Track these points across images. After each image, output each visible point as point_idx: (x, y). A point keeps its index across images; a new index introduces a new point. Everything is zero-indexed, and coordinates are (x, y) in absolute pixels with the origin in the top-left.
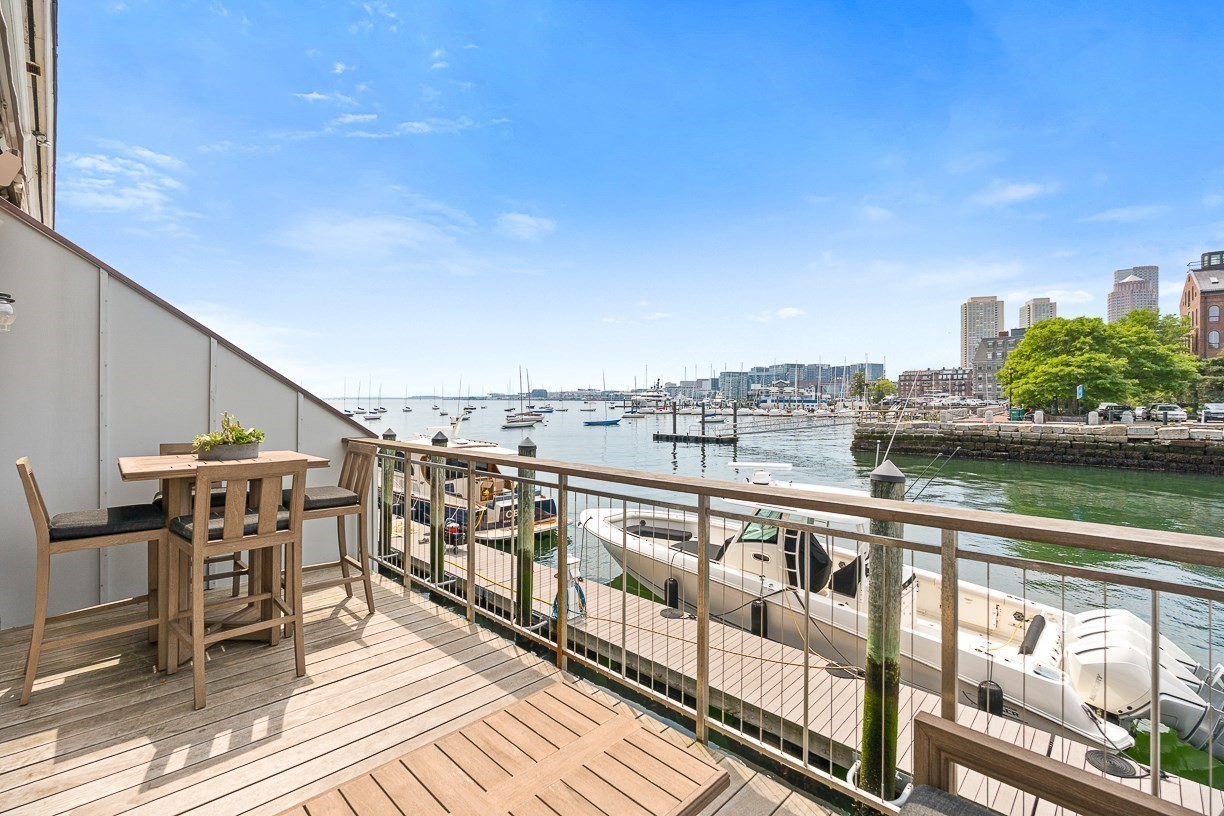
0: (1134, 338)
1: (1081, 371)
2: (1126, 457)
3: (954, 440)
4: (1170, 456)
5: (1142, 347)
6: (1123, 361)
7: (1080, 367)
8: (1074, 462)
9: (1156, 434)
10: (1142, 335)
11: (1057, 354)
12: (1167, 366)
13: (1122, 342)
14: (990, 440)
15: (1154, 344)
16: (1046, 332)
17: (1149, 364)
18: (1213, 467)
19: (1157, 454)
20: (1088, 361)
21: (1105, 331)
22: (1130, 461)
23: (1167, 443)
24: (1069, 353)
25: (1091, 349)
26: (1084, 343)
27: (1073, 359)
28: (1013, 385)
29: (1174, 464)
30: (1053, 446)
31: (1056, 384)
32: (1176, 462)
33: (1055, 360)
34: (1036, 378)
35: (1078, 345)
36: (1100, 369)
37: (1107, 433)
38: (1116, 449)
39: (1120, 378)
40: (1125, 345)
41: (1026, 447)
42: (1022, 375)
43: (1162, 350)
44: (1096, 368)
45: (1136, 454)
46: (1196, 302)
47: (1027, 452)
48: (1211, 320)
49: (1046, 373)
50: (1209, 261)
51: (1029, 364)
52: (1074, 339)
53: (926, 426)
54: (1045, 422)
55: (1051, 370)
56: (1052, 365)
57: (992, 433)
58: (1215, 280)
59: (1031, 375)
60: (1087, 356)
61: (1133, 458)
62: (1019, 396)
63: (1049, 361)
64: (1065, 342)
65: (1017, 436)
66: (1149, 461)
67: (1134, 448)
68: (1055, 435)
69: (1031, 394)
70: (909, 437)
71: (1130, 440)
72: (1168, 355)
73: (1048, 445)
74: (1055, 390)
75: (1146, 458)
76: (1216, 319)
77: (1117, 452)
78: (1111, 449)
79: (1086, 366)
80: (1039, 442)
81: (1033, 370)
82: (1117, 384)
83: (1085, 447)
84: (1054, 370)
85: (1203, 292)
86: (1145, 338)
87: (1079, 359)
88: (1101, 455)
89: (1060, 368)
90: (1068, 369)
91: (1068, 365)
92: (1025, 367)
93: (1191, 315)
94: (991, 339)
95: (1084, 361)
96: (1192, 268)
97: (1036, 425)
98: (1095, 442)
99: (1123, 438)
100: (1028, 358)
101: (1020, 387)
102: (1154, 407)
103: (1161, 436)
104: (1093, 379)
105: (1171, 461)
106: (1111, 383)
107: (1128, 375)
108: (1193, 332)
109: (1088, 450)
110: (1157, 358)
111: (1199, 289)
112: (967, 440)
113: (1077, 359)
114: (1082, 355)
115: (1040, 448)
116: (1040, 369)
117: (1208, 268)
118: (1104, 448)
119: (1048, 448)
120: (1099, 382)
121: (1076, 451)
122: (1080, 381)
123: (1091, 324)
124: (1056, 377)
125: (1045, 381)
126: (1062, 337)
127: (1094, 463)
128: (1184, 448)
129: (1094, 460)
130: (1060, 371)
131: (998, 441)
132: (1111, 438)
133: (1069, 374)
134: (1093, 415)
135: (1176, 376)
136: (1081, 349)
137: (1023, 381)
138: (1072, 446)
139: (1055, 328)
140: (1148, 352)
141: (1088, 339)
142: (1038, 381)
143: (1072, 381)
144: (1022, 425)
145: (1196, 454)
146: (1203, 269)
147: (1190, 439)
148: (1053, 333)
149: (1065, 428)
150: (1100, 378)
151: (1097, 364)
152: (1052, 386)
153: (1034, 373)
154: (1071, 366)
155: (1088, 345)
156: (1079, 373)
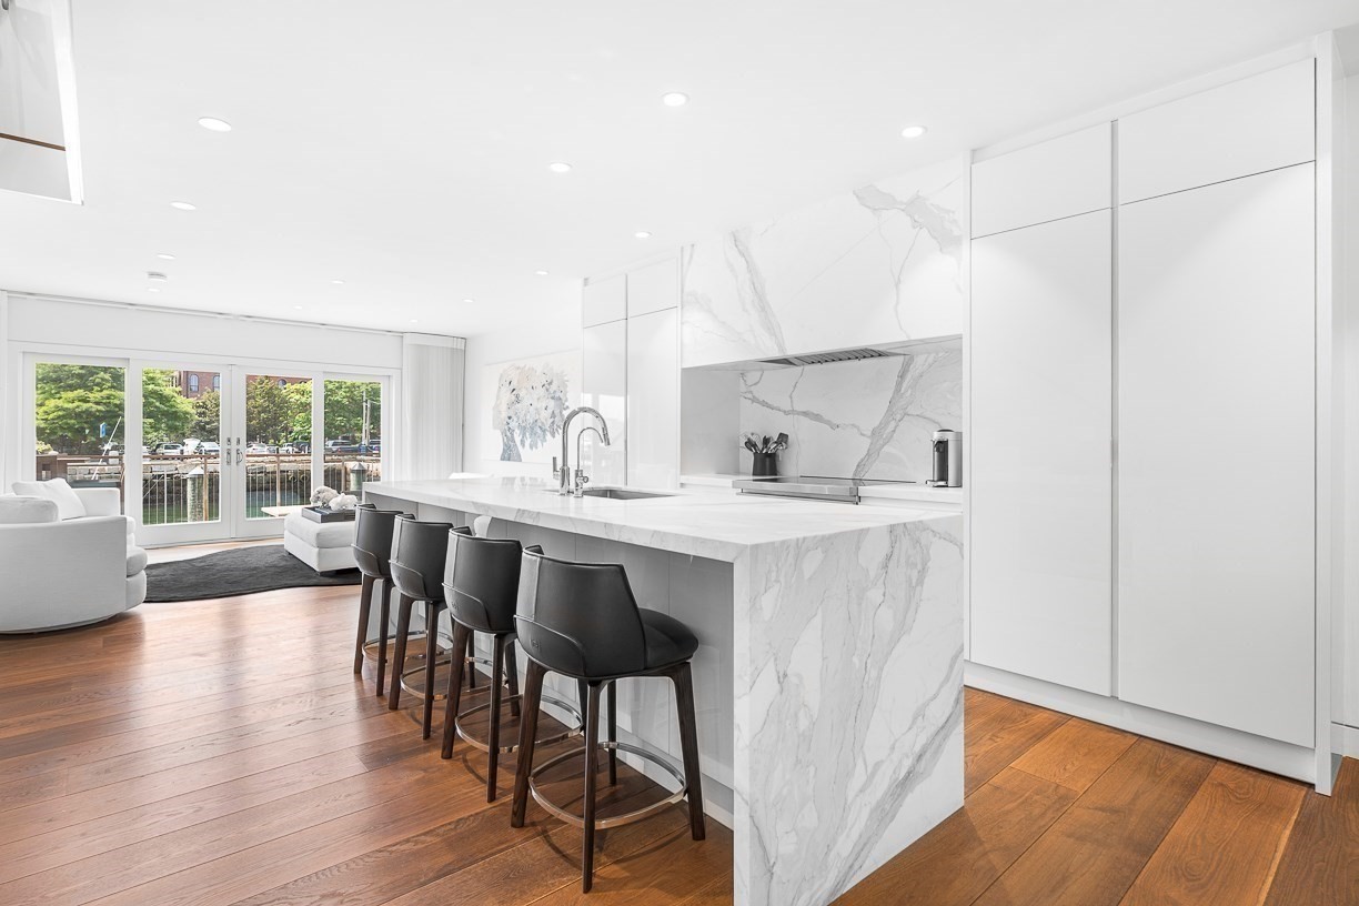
1: (100, 408)
5: (152, 387)
7: (97, 403)
10: (151, 375)
11: (72, 388)
12: (172, 407)
15: (159, 385)
17: (158, 404)
20: (108, 398)
24: (86, 387)
25: (112, 387)
26: (103, 379)
27: (90, 395)
31: (73, 421)
33: (71, 395)
34: (48, 413)
35: (97, 380)
36: (119, 407)
43: (167, 391)
44: (116, 406)
49: (58, 408)
52: (92, 374)
55: (66, 405)
56: (66, 400)
60: (105, 393)
63: (64, 395)
64: (80, 376)
72: (172, 397)
74: (70, 428)
79: (105, 404)
84: (70, 406)
86: (152, 379)
87: (98, 395)
89: (77, 403)
90: (85, 406)
91: (85, 400)
95: (102, 398)
102: (158, 446)
104: (112, 417)
110: (163, 398)
113: (95, 395)
114: (101, 391)
122: (100, 419)
124: (69, 414)
125: (59, 417)
126: (75, 370)
130: (78, 407)
133: (87, 412)
135: (179, 417)
136: (99, 385)
140: (155, 392)
141: (107, 376)
142: (50, 417)
143: (92, 418)
151: (118, 402)
152: (67, 424)
153: (44, 408)
154: (88, 402)
155: (107, 381)
156: (98, 411)
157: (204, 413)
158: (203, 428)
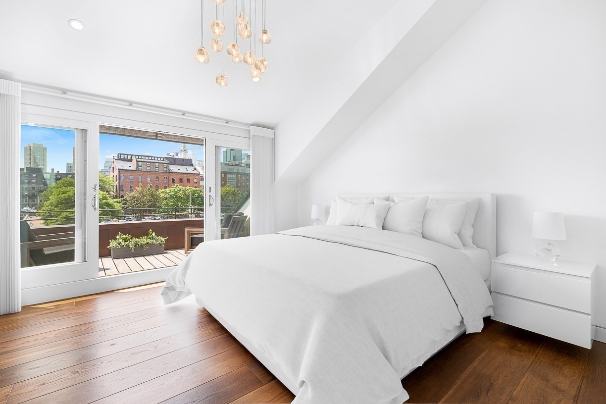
46: (117, 173)
50: (120, 156)
58: (122, 164)
76: (123, 180)
85: (118, 169)
93: (114, 177)
96: (114, 158)
100: (56, 206)
111: (117, 168)
116: (64, 214)
117: (119, 159)
146: (118, 159)
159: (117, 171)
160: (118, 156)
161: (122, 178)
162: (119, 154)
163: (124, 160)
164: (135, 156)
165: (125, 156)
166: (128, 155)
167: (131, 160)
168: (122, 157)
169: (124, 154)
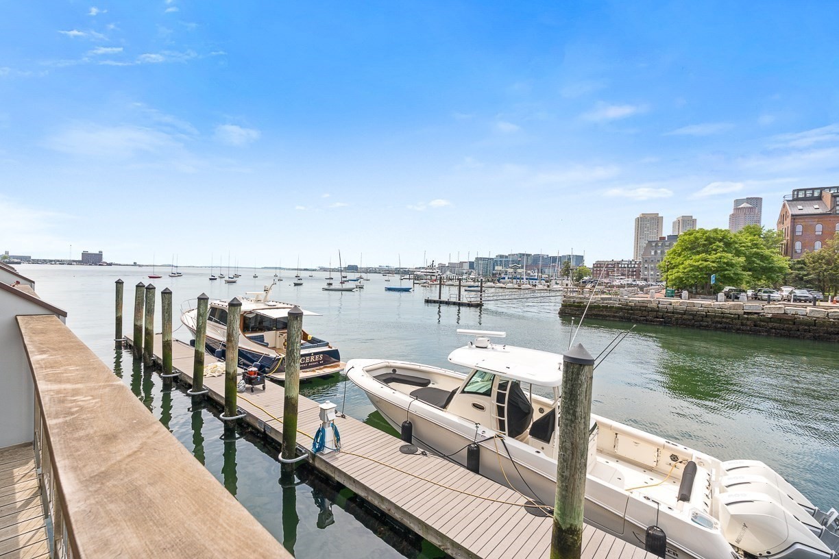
0: (749, 244)
1: (714, 265)
2: (742, 324)
3: (628, 310)
4: (770, 325)
5: (754, 250)
6: (742, 259)
7: (713, 262)
8: (707, 328)
9: (763, 309)
10: (755, 242)
11: (698, 253)
12: (770, 263)
13: (741, 247)
14: (653, 310)
15: (761, 248)
16: (692, 237)
17: (758, 262)
18: (799, 333)
19: (763, 323)
20: (720, 258)
21: (731, 238)
22: (744, 328)
23: (770, 316)
24: (707, 252)
25: (724, 251)
26: (718, 246)
27: (709, 257)
28: (669, 273)
29: (774, 330)
30: (694, 315)
31: (697, 273)
32: (775, 329)
33: (698, 257)
34: (685, 268)
35: (714, 247)
36: (727, 264)
37: (730, 308)
38: (735, 319)
39: (739, 271)
40: (743, 248)
41: (676, 316)
42: (675, 266)
43: (767, 252)
44: (724, 263)
45: (749, 323)
46: (788, 222)
47: (677, 319)
48: (798, 234)
49: (691, 266)
50: (798, 195)
51: (680, 259)
52: (711, 244)
53: (610, 299)
54: (689, 298)
55: (694, 264)
56: (695, 260)
57: (654, 305)
58: (800, 207)
59: (681, 267)
60: (719, 254)
61: (746, 325)
62: (672, 280)
63: (694, 257)
64: (704, 245)
65: (670, 308)
66: (757, 328)
67: (747, 319)
68: (695, 308)
69: (680, 279)
70: (598, 307)
71: (745, 313)
72: (771, 256)
73: (691, 314)
74: (696, 277)
75: (755, 326)
76: (801, 233)
77: (737, 321)
78: (732, 319)
79: (718, 262)
80: (685, 312)
81: (683, 263)
82: (738, 274)
83: (715, 317)
84: (697, 264)
85: (792, 215)
86: (756, 244)
87: (714, 256)
88: (726, 323)
89: (700, 262)
90: (705, 263)
91: (706, 261)
92: (678, 261)
93: (784, 230)
94: (654, 241)
95: (717, 258)
96: (786, 199)
97: (683, 301)
98: (722, 313)
99: (740, 312)
100: (680, 255)
101: (674, 274)
102: (759, 291)
103: (766, 311)
104: (722, 271)
105: (771, 328)
106: (734, 274)
107: (744, 269)
108: (785, 242)
109: (717, 319)
110: (763, 258)
111: (790, 213)
112: (637, 310)
113: (712, 257)
114: (716, 254)
115: (685, 317)
116: (687, 263)
117: (796, 199)
118: (727, 318)
119: (691, 317)
120: (726, 272)
121: (709, 319)
122: (714, 272)
123: (723, 233)
124: (698, 269)
125: (690, 271)
126: (702, 242)
127: (721, 328)
128: (780, 319)
129: (721, 326)
130: (701, 264)
131: (658, 311)
132: (732, 311)
133: (706, 267)
134: (721, 296)
135: (775, 271)
136: (715, 250)
137: (675, 270)
138: (706, 316)
139: (698, 235)
140: (757, 254)
141: (721, 244)
142: (686, 271)
143: (708, 272)
144: (675, 300)
145: (788, 324)
146: (793, 200)
147: (785, 313)
148: (697, 238)
149: (702, 303)
150: (727, 270)
151: (726, 261)
152: (694, 275)
153: (683, 266)
154: (708, 261)
155: (720, 247)
156: (713, 266)
157: (802, 268)
158: (801, 279)
159: (790, 217)
160: (793, 195)
161: (799, 228)
162: (794, 191)
163: (805, 199)
164: (830, 188)
165: (808, 192)
166: (813, 189)
167: (820, 198)
168: (801, 195)
169: (805, 190)
